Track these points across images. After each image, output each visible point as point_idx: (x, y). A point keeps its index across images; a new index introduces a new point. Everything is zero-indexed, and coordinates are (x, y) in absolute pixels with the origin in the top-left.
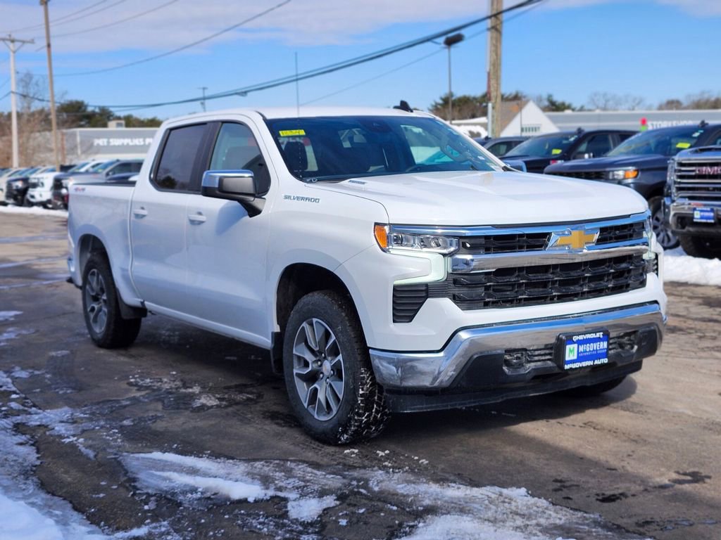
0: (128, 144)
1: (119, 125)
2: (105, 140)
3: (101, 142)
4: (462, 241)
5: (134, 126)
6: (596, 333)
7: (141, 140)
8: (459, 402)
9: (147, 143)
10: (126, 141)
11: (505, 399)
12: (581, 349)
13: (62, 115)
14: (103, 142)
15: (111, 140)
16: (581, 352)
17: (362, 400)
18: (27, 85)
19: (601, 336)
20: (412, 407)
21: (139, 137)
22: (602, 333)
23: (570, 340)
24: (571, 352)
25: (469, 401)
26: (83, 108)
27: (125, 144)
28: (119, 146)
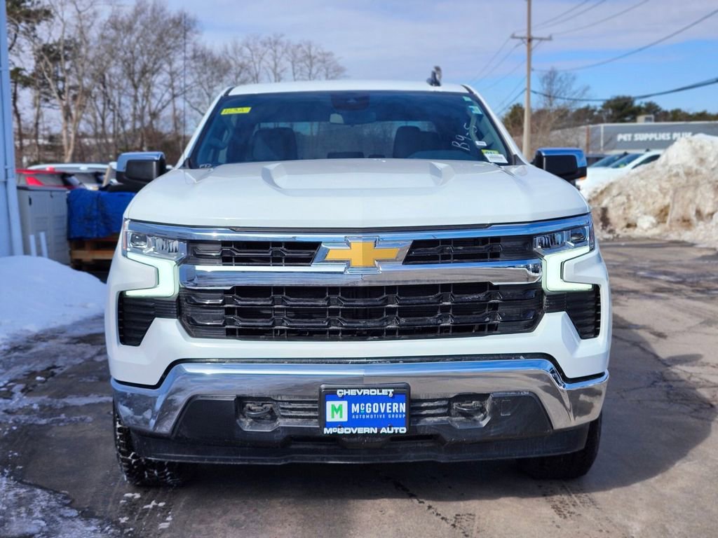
0: (653, 139)
1: (648, 119)
2: (630, 136)
3: (625, 137)
4: (191, 246)
5: (680, 120)
6: (380, 389)
7: (668, 135)
8: (219, 457)
9: (674, 138)
10: (651, 136)
11: (289, 462)
12: (355, 408)
13: (608, 111)
14: (628, 138)
15: (636, 135)
16: (355, 413)
17: (120, 436)
18: (551, 84)
19: (391, 395)
20: (158, 454)
21: (666, 132)
22: (392, 390)
23: (331, 394)
24: (336, 412)
25: (235, 457)
26: (630, 104)
27: (650, 139)
28: (643, 141)
